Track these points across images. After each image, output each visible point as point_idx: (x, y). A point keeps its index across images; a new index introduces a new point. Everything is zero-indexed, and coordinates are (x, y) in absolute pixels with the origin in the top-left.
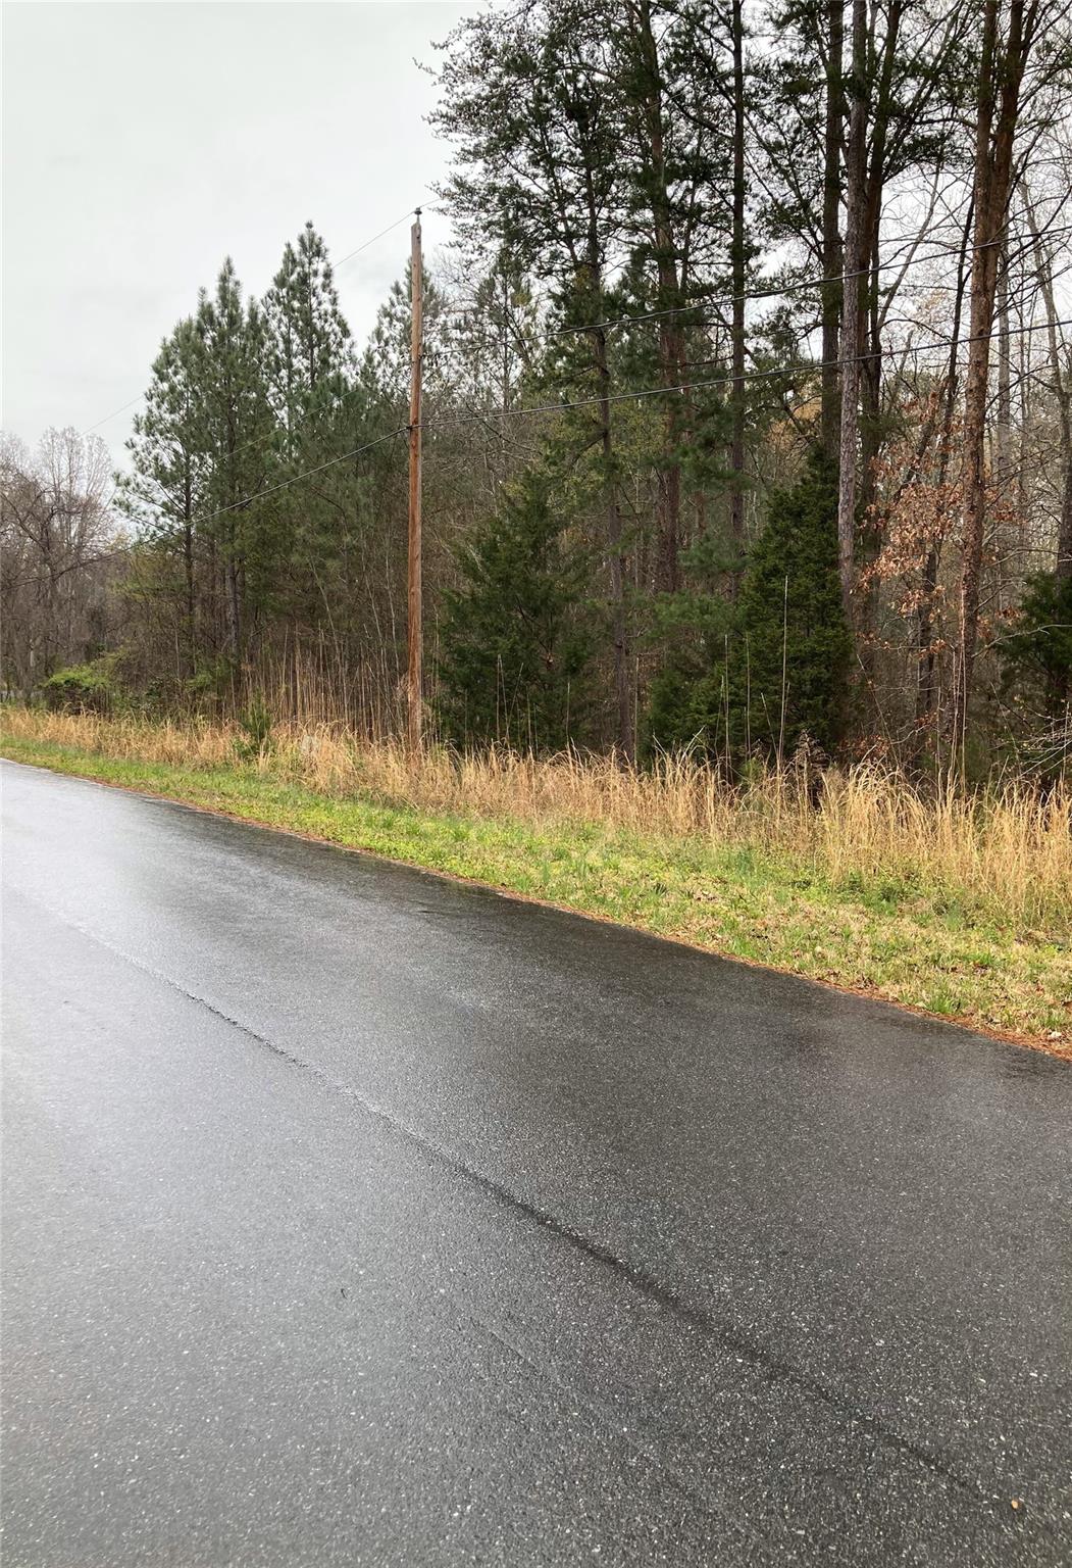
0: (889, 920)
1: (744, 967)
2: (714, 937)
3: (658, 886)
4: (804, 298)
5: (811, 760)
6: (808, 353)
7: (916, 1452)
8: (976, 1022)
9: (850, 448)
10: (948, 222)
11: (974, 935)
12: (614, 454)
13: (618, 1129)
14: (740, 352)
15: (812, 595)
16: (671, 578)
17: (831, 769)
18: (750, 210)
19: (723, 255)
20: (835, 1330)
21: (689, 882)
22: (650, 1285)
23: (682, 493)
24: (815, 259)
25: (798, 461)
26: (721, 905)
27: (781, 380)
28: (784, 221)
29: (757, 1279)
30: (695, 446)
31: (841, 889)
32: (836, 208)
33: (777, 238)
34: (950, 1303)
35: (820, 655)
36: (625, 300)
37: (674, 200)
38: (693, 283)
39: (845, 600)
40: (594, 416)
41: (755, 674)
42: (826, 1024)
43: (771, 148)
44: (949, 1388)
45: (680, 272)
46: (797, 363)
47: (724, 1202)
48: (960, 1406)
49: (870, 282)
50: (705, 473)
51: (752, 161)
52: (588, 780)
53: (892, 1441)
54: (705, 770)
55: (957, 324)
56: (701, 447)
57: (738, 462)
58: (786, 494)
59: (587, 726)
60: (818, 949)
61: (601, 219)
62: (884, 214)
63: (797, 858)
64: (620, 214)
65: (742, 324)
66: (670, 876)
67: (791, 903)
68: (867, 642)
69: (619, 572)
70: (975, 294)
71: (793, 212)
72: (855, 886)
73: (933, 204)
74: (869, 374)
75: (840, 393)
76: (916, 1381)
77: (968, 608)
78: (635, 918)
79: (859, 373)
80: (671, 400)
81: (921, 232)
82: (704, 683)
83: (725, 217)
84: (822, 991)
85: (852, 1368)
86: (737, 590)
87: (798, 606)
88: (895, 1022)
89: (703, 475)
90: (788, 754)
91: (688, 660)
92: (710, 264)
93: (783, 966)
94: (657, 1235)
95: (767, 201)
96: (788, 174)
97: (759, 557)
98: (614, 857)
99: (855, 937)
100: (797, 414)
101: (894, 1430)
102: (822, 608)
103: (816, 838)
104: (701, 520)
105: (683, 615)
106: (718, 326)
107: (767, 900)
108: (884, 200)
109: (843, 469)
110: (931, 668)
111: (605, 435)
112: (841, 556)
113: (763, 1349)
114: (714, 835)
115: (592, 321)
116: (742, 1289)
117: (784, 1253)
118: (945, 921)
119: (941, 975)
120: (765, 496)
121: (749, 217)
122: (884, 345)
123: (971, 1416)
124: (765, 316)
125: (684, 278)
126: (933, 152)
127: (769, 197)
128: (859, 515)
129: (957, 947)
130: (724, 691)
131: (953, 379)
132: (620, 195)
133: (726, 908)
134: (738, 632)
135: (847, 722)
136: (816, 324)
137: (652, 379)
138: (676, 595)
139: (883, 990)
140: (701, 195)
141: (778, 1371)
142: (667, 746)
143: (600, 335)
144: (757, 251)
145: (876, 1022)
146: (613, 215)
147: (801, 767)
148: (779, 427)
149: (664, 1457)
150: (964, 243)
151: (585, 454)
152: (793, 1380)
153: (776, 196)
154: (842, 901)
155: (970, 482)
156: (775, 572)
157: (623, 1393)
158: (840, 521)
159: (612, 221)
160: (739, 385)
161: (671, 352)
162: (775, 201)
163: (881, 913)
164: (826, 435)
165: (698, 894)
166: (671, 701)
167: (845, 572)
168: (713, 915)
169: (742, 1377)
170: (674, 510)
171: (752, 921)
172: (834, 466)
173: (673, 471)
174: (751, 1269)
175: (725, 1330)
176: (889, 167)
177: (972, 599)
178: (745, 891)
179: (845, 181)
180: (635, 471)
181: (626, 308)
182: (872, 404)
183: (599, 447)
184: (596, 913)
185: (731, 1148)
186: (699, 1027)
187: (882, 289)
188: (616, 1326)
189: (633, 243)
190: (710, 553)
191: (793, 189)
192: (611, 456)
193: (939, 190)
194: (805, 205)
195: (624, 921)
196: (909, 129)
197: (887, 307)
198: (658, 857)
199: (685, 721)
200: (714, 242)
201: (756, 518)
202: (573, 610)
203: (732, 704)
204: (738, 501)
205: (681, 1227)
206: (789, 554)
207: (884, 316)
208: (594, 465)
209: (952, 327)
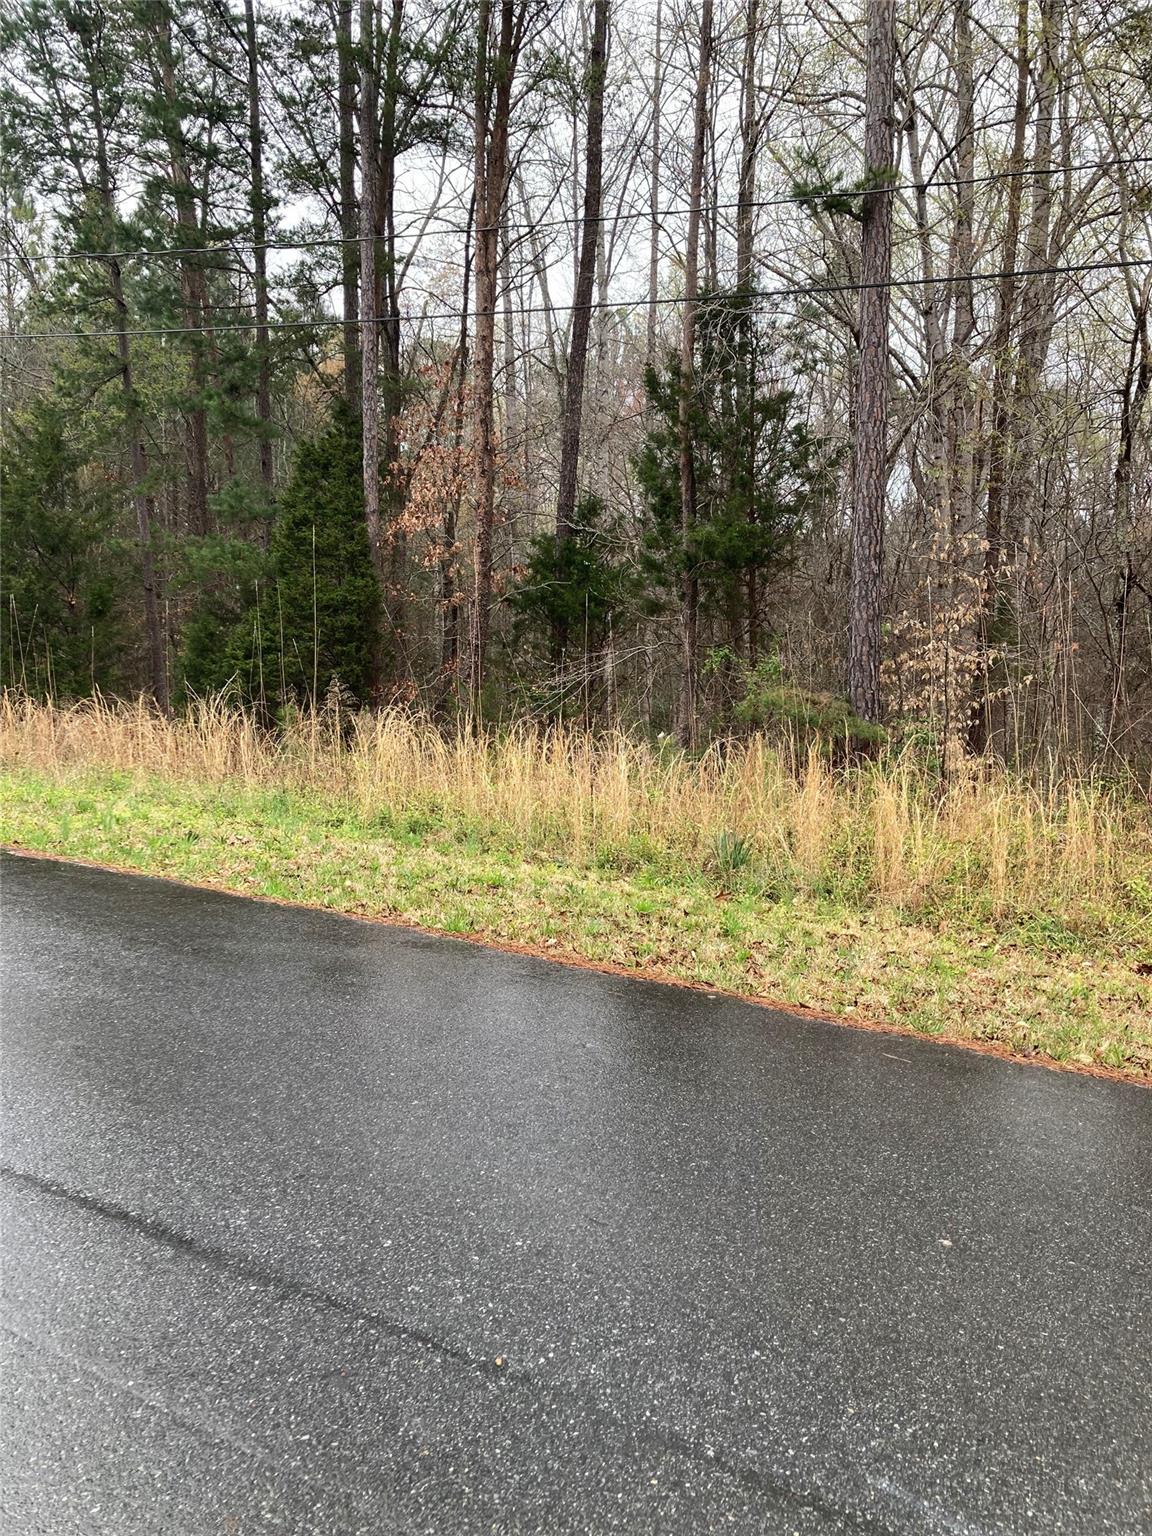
0: (414, 851)
1: (275, 907)
2: (246, 881)
3: (190, 833)
4: (323, 255)
5: (342, 703)
6: (331, 310)
7: (417, 1336)
8: (487, 938)
9: (372, 407)
10: (455, 203)
11: (490, 859)
12: (135, 390)
13: (137, 1081)
14: (263, 301)
15: (341, 546)
16: (203, 524)
17: (362, 712)
18: (267, 160)
19: (242, 202)
20: (346, 1241)
21: (223, 828)
22: (164, 1232)
23: (209, 437)
24: (332, 219)
25: (324, 414)
26: (255, 849)
27: (303, 334)
28: (303, 177)
29: (274, 1206)
30: (221, 391)
31: (371, 825)
32: (352, 173)
33: (296, 192)
34: (452, 1194)
35: (352, 604)
36: (140, 232)
37: (189, 136)
38: (212, 225)
39: (373, 551)
40: (113, 349)
41: (289, 621)
42: (352, 953)
43: (287, 102)
44: (446, 1271)
45: (199, 213)
46: (320, 318)
47: (243, 1138)
48: (455, 1285)
49: (387, 248)
50: (231, 419)
51: (268, 112)
52: (118, 728)
53: (393, 1331)
54: (240, 715)
55: (466, 299)
56: (225, 392)
57: (265, 408)
58: (313, 446)
59: (116, 671)
60: (348, 883)
61: (110, 142)
62: (397, 186)
63: (331, 798)
64: (131, 140)
65: (264, 273)
66: (204, 823)
67: (324, 841)
68: (395, 593)
69: (146, 513)
70: (479, 272)
71: (309, 169)
72: (385, 821)
73: (441, 184)
74: (389, 338)
75: (361, 352)
76: (418, 1271)
77: (483, 564)
78: (165, 867)
79: (378, 334)
80: (193, 342)
81: (432, 208)
82: (239, 628)
83: (244, 163)
84: (349, 923)
85: (360, 1272)
86: (269, 537)
87: (330, 556)
88: (415, 945)
89: (229, 420)
90: (321, 697)
91: (222, 606)
92: (230, 209)
93: (314, 902)
94: (173, 1182)
95: (283, 154)
96: (304, 128)
97: (290, 505)
98: (144, 808)
99: (384, 870)
100: (321, 367)
101: (396, 1320)
102: (352, 559)
103: (350, 778)
104: (231, 465)
105: (214, 559)
106: (240, 272)
107: (301, 841)
108: (397, 172)
109: (366, 426)
110: (455, 618)
111: (125, 371)
112: (368, 510)
113: (277, 1272)
114: (251, 781)
115: (105, 249)
116: (259, 1218)
117: (301, 1176)
118: (464, 848)
119: (458, 897)
120: (295, 446)
121: (267, 168)
122: (402, 311)
123: (464, 1290)
124: (286, 268)
125: (204, 220)
126: (438, 135)
127: (286, 151)
128: (383, 470)
129: (474, 871)
130: (258, 637)
131: (464, 350)
132: (131, 120)
133: (259, 851)
134: (271, 578)
135: (380, 668)
136: (336, 283)
137: (172, 317)
138: (207, 539)
139: (406, 915)
140: (218, 136)
141: (291, 1289)
142: (202, 692)
143: (115, 268)
144: (276, 202)
145: (398, 946)
146: (123, 141)
147: (334, 711)
148: (304, 379)
149: (171, 1401)
150: (469, 225)
151: (104, 388)
152: (305, 1295)
153: (294, 150)
154: (373, 836)
155: (480, 448)
156: (303, 522)
157: (130, 1348)
158: (366, 476)
159: (122, 146)
160: (263, 332)
161: (192, 293)
162: (293, 155)
163: (408, 845)
164: (349, 391)
165: (232, 839)
166: (207, 645)
167: (371, 525)
168: (246, 859)
169: (254, 1304)
170: (202, 452)
171: (285, 861)
172: (357, 422)
173: (200, 415)
174: (267, 1198)
175: (241, 1261)
176: (399, 142)
177: (486, 556)
178: (280, 833)
179: (358, 147)
180: (159, 410)
181: (140, 240)
182: (393, 366)
183: (119, 381)
184: (121, 865)
185: (253, 1084)
186: (226, 971)
187: (397, 257)
188: (125, 1281)
189: (145, 173)
190: (240, 499)
191: (310, 146)
192: (132, 393)
193: (447, 171)
194: (322, 164)
195: (151, 871)
196: (416, 110)
197: (403, 275)
198: (192, 804)
199: (221, 667)
200: (232, 186)
201: (284, 469)
202: (97, 549)
203: (267, 650)
204: (266, 448)
205: (198, 1168)
206: (319, 505)
207: (401, 282)
208: (114, 401)
209: (462, 301)
